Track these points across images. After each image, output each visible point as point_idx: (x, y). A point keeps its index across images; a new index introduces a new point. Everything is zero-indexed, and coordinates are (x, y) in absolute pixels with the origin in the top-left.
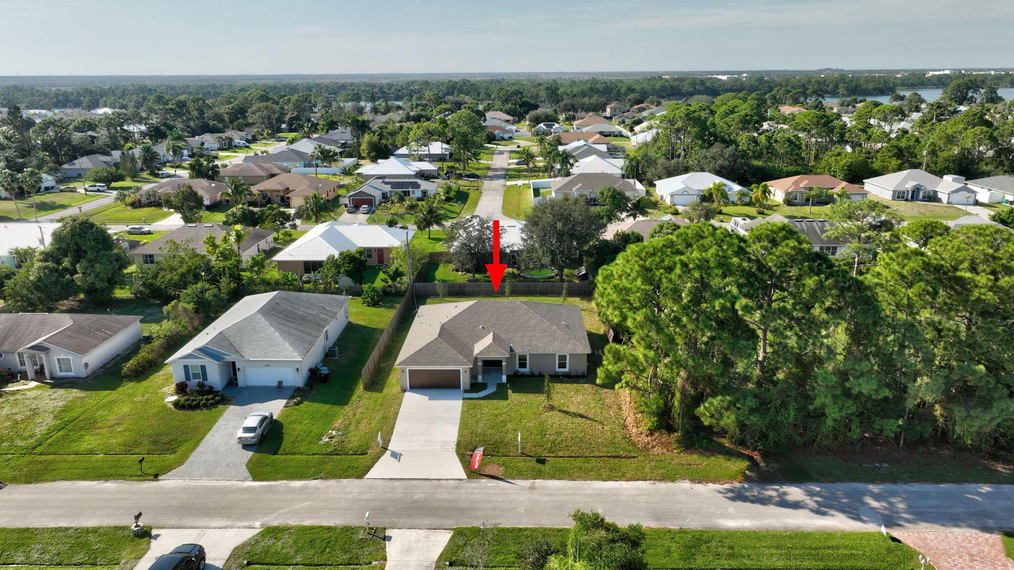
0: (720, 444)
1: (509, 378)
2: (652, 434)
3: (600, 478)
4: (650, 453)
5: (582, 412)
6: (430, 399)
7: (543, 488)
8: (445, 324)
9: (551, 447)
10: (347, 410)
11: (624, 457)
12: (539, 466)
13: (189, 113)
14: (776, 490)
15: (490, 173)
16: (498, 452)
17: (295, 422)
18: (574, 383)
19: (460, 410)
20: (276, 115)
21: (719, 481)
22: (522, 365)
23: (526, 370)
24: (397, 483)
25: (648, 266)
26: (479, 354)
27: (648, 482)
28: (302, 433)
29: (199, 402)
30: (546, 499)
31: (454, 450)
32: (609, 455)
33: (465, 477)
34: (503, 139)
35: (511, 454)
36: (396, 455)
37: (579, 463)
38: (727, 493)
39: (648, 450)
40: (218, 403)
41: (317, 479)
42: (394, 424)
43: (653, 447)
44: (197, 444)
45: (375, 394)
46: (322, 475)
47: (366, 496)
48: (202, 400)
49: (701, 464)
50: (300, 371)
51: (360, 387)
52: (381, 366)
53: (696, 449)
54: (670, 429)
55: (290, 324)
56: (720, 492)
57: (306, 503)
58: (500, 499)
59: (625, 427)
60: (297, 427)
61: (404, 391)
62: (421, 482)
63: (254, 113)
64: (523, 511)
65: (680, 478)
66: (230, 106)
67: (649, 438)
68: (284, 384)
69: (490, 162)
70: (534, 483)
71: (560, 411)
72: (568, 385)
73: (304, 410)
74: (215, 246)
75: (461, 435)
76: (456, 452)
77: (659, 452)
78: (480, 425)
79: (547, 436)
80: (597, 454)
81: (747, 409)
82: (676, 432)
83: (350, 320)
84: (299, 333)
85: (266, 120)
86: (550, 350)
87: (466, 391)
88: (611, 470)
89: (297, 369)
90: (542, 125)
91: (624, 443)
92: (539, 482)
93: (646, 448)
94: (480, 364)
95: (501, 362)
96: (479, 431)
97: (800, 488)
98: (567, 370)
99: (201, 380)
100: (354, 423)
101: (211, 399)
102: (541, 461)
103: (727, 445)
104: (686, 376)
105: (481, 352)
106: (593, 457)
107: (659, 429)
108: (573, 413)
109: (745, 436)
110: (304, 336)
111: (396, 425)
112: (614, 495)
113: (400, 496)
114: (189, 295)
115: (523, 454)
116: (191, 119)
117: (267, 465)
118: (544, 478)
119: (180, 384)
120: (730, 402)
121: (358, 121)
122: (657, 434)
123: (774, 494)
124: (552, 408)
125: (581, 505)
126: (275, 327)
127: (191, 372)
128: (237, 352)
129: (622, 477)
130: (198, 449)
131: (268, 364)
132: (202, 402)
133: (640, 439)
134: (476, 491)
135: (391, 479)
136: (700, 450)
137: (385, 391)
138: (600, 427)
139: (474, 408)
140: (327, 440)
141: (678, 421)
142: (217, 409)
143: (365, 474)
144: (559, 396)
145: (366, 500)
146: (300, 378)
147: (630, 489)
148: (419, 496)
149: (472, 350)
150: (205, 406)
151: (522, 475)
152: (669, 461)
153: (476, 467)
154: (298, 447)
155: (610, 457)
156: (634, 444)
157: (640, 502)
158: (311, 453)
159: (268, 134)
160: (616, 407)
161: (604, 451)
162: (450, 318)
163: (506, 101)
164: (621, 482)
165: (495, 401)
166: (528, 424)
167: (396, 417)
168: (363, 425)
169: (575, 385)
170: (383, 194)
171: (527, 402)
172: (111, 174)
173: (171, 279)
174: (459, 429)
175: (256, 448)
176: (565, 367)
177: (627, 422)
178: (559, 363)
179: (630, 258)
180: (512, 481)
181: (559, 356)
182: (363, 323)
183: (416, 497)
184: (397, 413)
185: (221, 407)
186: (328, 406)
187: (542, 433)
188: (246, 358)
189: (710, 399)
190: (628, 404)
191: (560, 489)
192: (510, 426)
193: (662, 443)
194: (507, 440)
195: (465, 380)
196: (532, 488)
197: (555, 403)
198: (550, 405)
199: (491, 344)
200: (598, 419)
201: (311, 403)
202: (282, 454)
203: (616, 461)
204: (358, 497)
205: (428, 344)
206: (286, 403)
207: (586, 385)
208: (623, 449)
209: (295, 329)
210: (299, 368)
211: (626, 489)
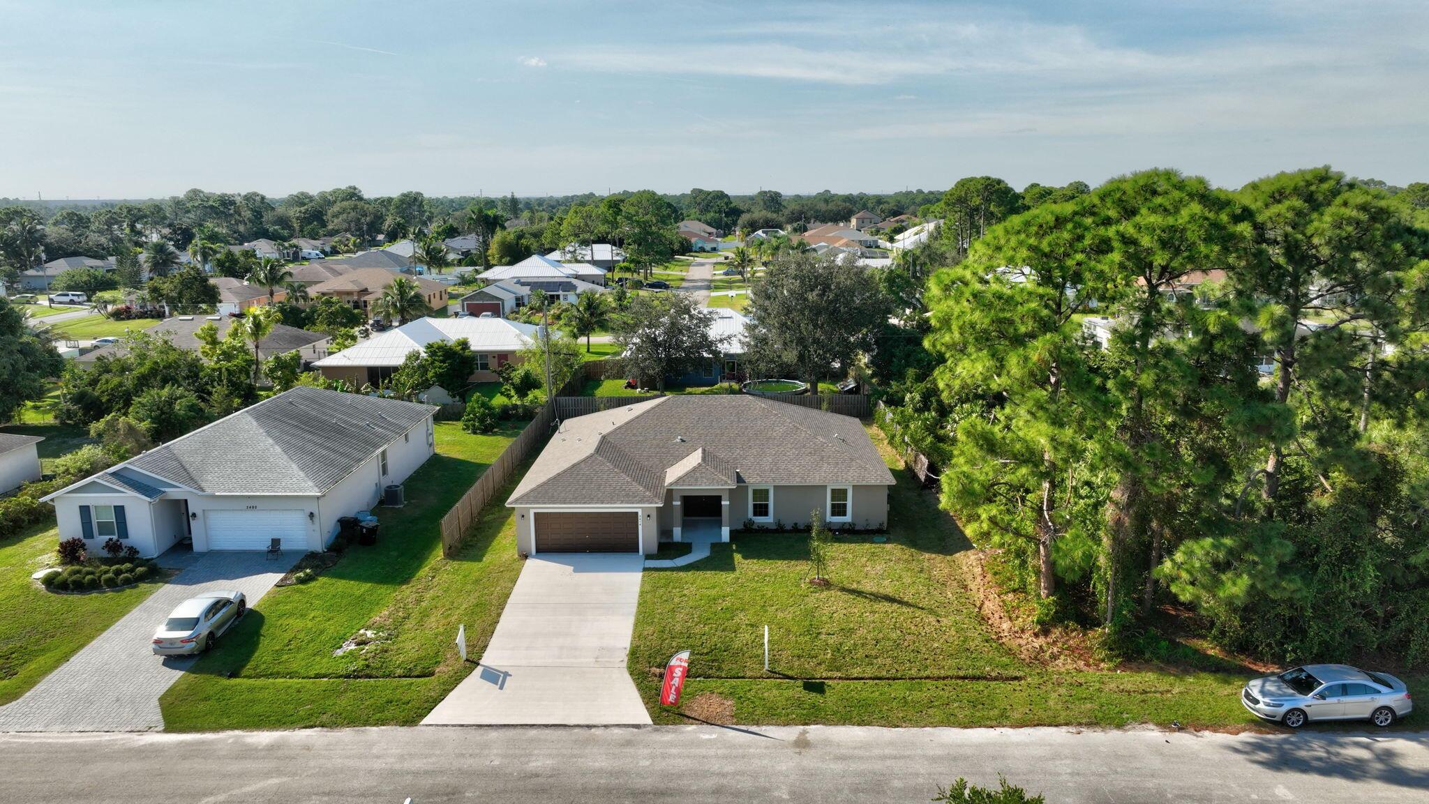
0: (1196, 651)
1: (733, 534)
2: (1046, 632)
3: (950, 721)
4: (1050, 669)
5: (889, 591)
6: (575, 571)
7: (827, 743)
8: (609, 434)
9: (834, 659)
10: (406, 592)
11: (995, 679)
12: (813, 697)
13: (240, 215)
14: (1366, 747)
15: (684, 284)
16: (719, 669)
17: (292, 614)
18: (864, 541)
19: (637, 589)
20: (368, 219)
21: (1225, 726)
22: (761, 510)
23: (768, 520)
24: (493, 734)
25: (1047, 250)
26: (677, 482)
27: (1064, 729)
28: (301, 636)
29: (100, 577)
30: (837, 767)
31: (625, 664)
32: (961, 673)
33: (649, 721)
34: (702, 250)
35: (749, 674)
36: (493, 676)
37: (899, 689)
38: (1253, 752)
39: (1044, 663)
40: (142, 578)
41: (311, 727)
42: (499, 615)
43: (1054, 657)
44: (66, 658)
45: (467, 565)
46: (324, 718)
47: (417, 764)
48: (106, 572)
49: (1168, 691)
50: (316, 520)
51: (439, 553)
52: (486, 519)
53: (1147, 662)
54: (1087, 622)
55: (308, 436)
56: (1236, 750)
57: (274, 781)
58: (729, 768)
59: (983, 619)
60: (296, 623)
61: (525, 556)
62: (547, 731)
63: (336, 216)
64: (786, 796)
65: (1134, 719)
66: (303, 209)
67: (1041, 641)
68: (284, 547)
69: (684, 274)
70: (805, 732)
71: (843, 589)
72: (853, 546)
73: (316, 592)
74: (214, 342)
75: (638, 635)
76: (629, 668)
77: (1070, 667)
78: (680, 617)
79: (823, 637)
80: (936, 673)
81: (1275, 563)
82: (1099, 625)
83: (438, 451)
84: (324, 452)
85: (353, 224)
86: (815, 479)
87: (648, 557)
88: (974, 704)
89: (312, 515)
90: (760, 232)
91: (988, 651)
92: (815, 731)
93: (1038, 658)
94: (677, 503)
95: (719, 499)
96: (678, 628)
97: (1421, 742)
98: (847, 519)
99: (115, 537)
100: (415, 614)
101: (127, 572)
102: (815, 686)
103: (1211, 652)
104: (1125, 498)
105: (680, 480)
106: (927, 678)
107: (1062, 621)
108: (871, 594)
109: (1251, 631)
110: (333, 456)
111: (503, 619)
112: (994, 758)
113: (496, 763)
114: (144, 405)
115: (773, 674)
116: (240, 222)
117: (207, 699)
118: (826, 722)
119: (68, 542)
120: (1230, 551)
121: (487, 216)
122: (1057, 632)
123: (1364, 754)
124: (826, 584)
125: (921, 780)
126: (275, 438)
127: (94, 521)
128: (191, 480)
129: (1002, 720)
130: (65, 668)
131: (252, 504)
132: (104, 577)
133: (1021, 641)
134: (674, 751)
135: (480, 726)
136: (1155, 662)
137: (487, 559)
138: (932, 619)
139: (666, 586)
140: (353, 647)
141: (1105, 599)
142: (134, 591)
143: (422, 716)
144: (838, 564)
145: (416, 774)
146: (318, 534)
147: (1026, 745)
148: (540, 762)
149: (662, 479)
150: (112, 584)
151: (774, 716)
152: (1097, 685)
153: (672, 698)
154: (286, 661)
155: (964, 678)
156: (1009, 652)
157: (1059, 774)
158: (312, 673)
159: (355, 245)
160: (955, 584)
161: (949, 666)
162: (618, 425)
163: (706, 209)
164: (1003, 730)
165: (709, 574)
166: (780, 615)
167: (505, 602)
168: (433, 619)
169: (867, 546)
170: (517, 299)
171: (775, 575)
172: (95, 278)
173: (121, 385)
174: (636, 625)
175: (192, 663)
176: (844, 514)
177: (986, 611)
178: (833, 506)
179: (1002, 242)
180: (754, 729)
181: (833, 491)
182: (461, 457)
183: (535, 764)
184: (508, 596)
185: (143, 586)
186: (367, 586)
187: (813, 631)
188: (209, 491)
189: (1189, 544)
190: (979, 579)
191: (866, 746)
192: (742, 618)
193: (1072, 650)
194: (737, 644)
195: (647, 534)
196: (802, 744)
197: (832, 577)
198: (823, 580)
199: (700, 465)
200: (924, 603)
201: (334, 580)
202: (249, 677)
203: (980, 685)
204: (397, 766)
205: (573, 466)
206: (282, 580)
207: (889, 546)
208: (990, 662)
209: (315, 444)
210: (316, 512)
211: (1018, 745)
